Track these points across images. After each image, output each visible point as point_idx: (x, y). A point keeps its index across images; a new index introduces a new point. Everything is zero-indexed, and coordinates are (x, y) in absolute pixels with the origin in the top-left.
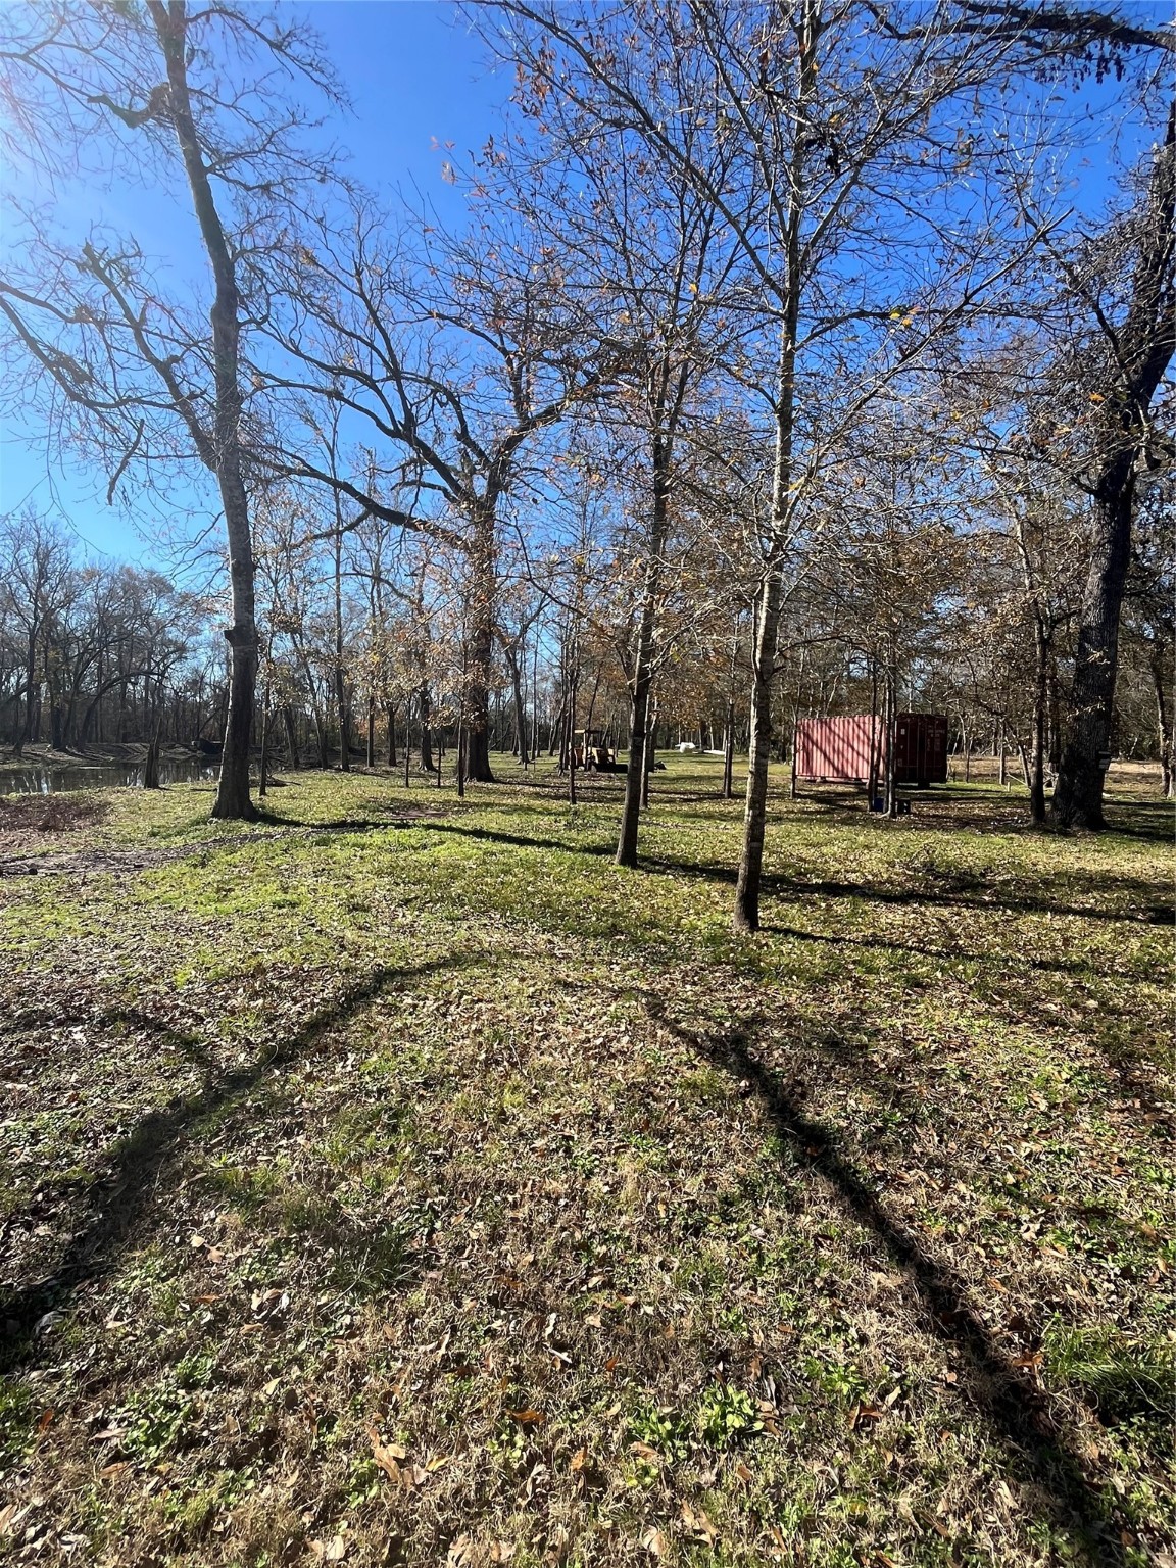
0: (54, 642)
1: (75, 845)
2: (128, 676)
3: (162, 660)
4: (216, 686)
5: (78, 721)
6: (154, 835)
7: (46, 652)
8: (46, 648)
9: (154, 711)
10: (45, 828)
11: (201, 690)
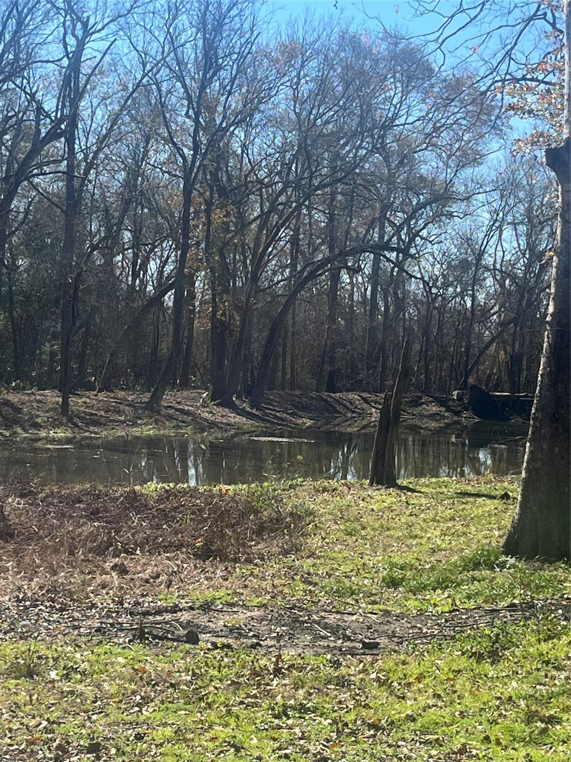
0: (223, 192)
1: (257, 592)
2: (344, 254)
3: (407, 221)
4: (504, 273)
5: (255, 346)
6: (393, 583)
7: (208, 212)
8: (209, 203)
9: (387, 327)
10: (205, 554)
11: (477, 281)
